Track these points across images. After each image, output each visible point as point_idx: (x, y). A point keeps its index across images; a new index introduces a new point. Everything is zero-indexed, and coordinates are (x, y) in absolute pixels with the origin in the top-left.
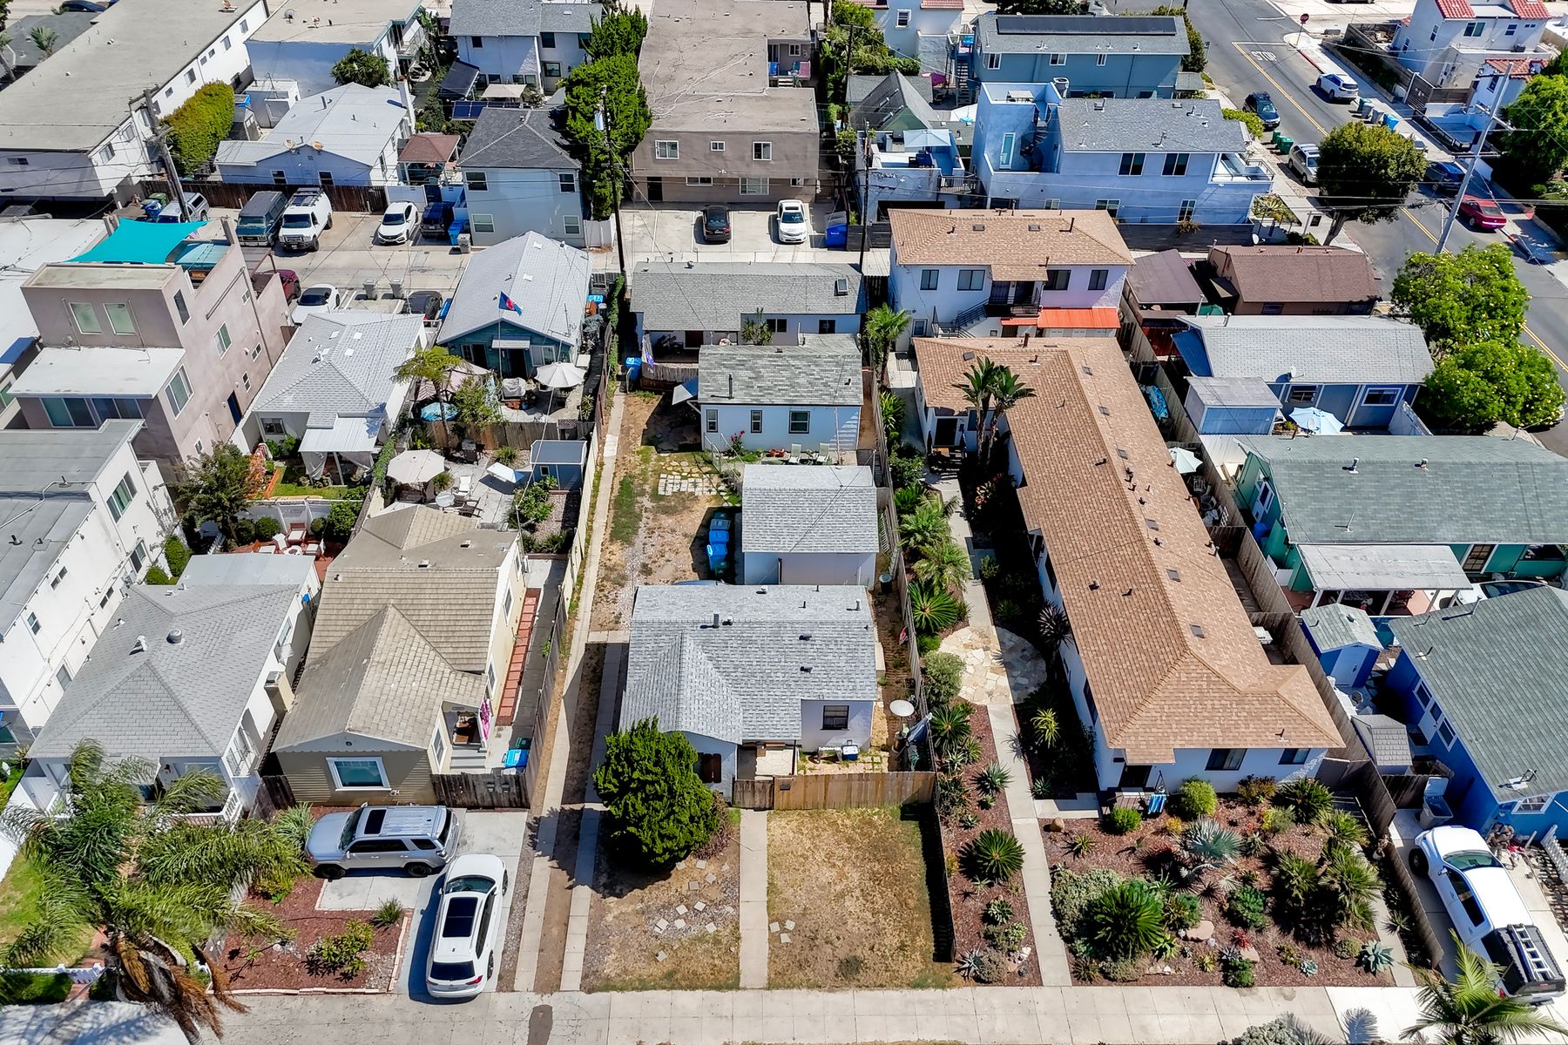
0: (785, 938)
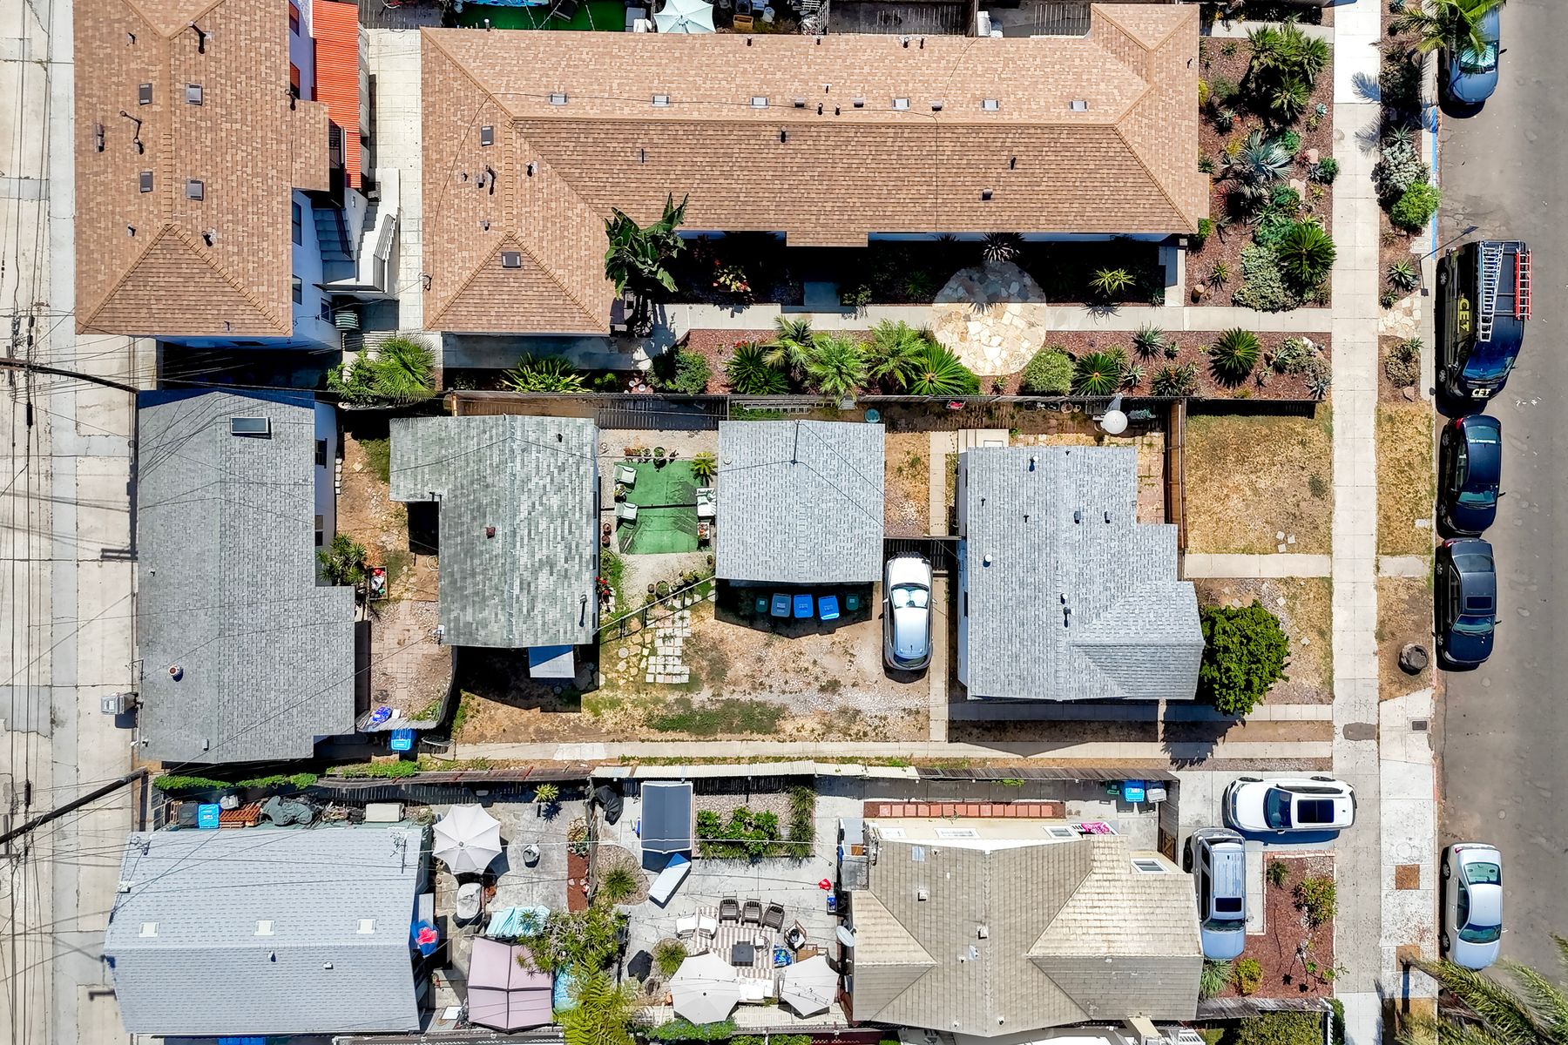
0: (1291, 540)
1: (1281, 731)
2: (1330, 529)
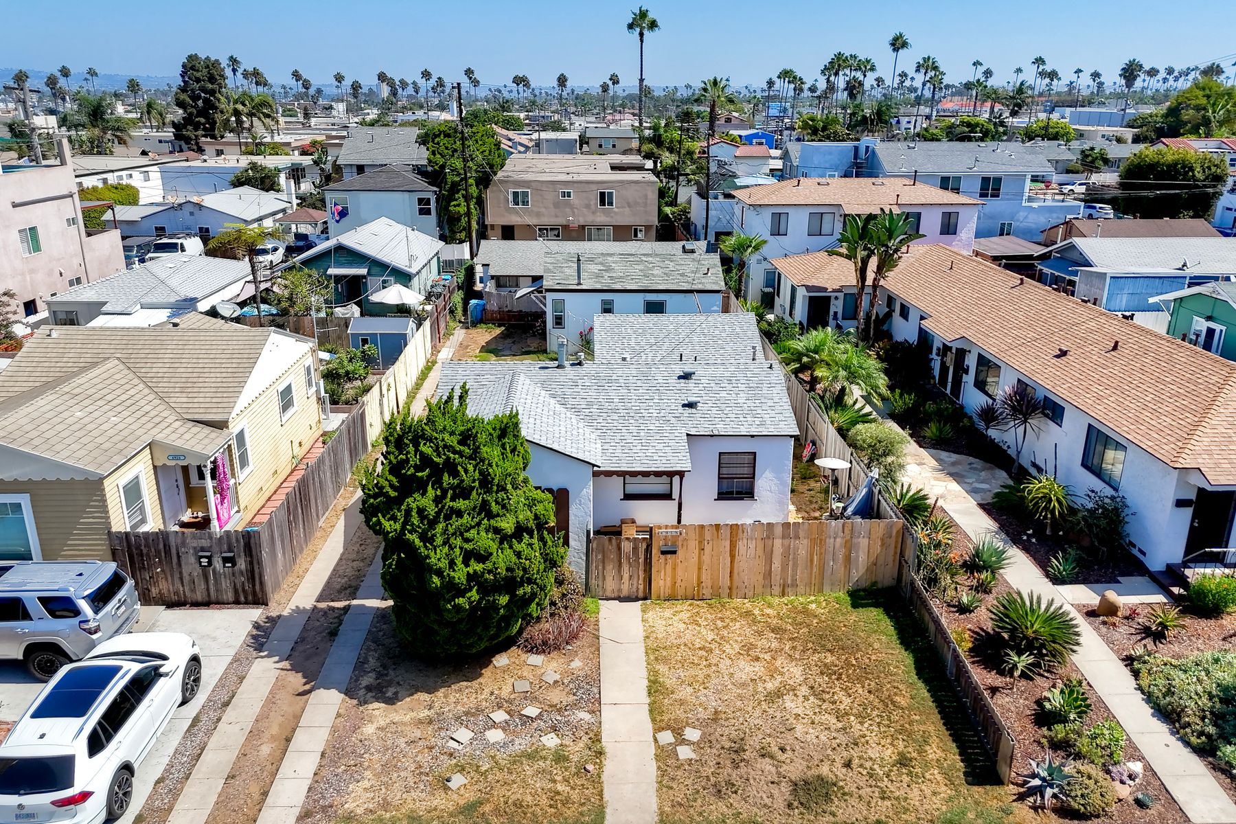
0: (685, 752)
1: (266, 750)
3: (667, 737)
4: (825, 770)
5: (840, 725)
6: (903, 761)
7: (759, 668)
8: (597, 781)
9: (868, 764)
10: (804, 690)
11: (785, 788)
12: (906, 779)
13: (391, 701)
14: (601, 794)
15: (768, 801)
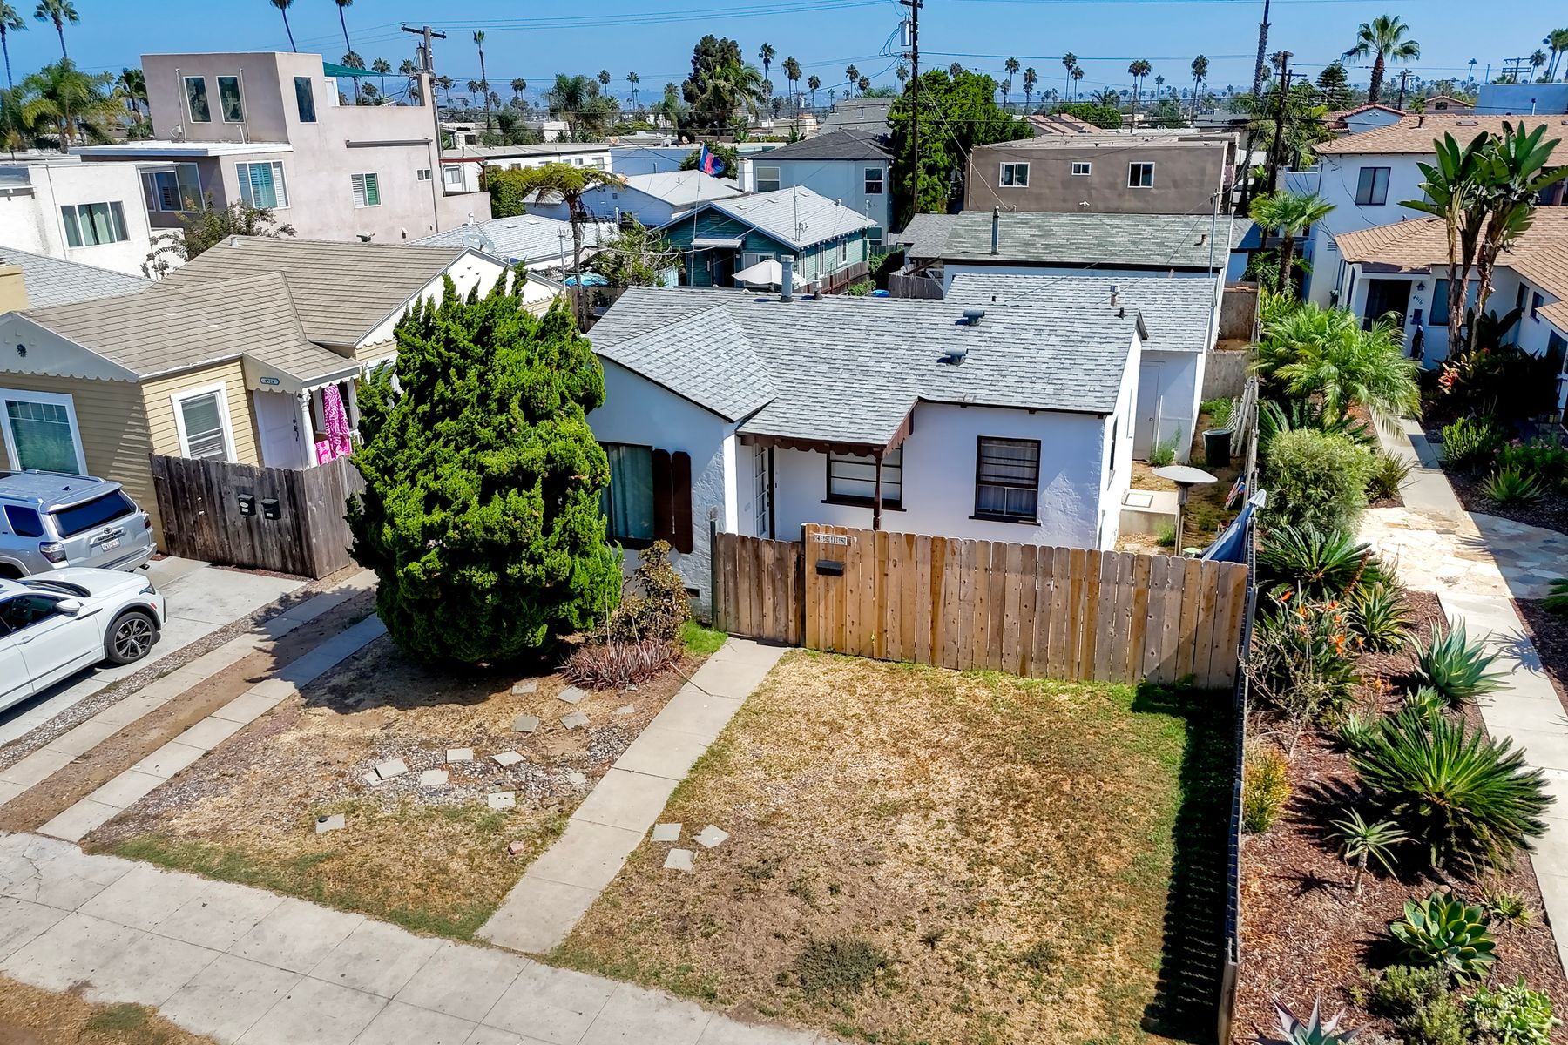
0: (679, 859)
1: (152, 735)
2: (649, 978)
3: (672, 832)
4: (884, 940)
5: (966, 876)
6: (1039, 959)
7: (898, 765)
8: (514, 868)
9: (966, 949)
10: (948, 812)
11: (793, 949)
12: (1023, 988)
13: (344, 709)
14: (505, 891)
15: (749, 962)
